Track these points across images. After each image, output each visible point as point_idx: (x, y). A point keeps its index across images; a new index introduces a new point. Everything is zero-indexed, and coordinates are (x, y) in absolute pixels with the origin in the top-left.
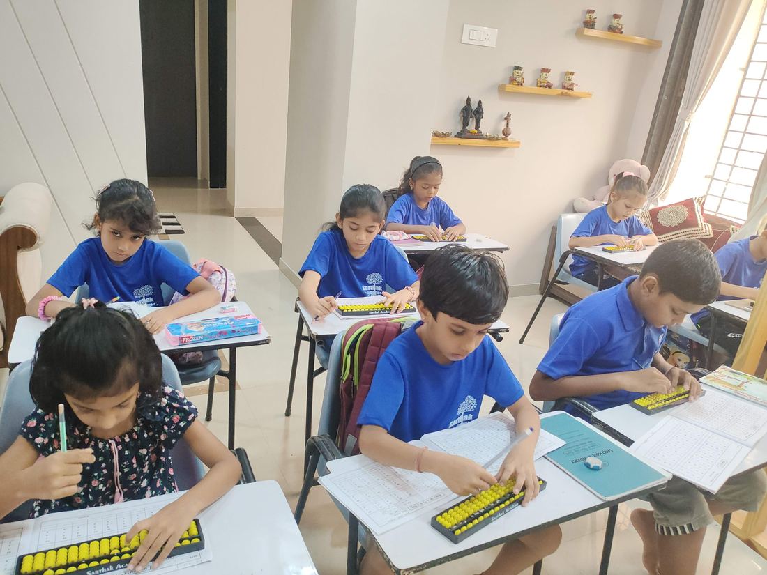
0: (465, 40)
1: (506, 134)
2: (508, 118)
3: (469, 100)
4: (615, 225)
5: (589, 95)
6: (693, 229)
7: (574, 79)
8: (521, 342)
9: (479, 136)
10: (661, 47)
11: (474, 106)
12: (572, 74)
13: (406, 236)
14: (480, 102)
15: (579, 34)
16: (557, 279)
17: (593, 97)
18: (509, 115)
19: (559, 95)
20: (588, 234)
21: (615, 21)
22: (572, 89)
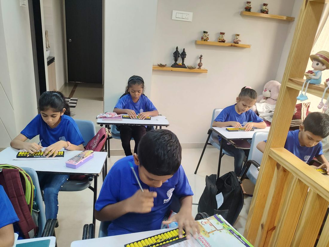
0: (174, 17)
1: (200, 65)
2: (201, 57)
3: (177, 48)
4: (238, 116)
5: (249, 46)
6: (298, 120)
7: (239, 38)
8: (195, 173)
9: (183, 66)
10: (294, 21)
11: (180, 51)
12: (238, 35)
13: (117, 115)
14: (184, 49)
15: (242, 14)
16: (209, 142)
17: (251, 47)
18: (201, 56)
19: (229, 46)
20: (222, 120)
21: (264, 7)
22: (238, 43)
